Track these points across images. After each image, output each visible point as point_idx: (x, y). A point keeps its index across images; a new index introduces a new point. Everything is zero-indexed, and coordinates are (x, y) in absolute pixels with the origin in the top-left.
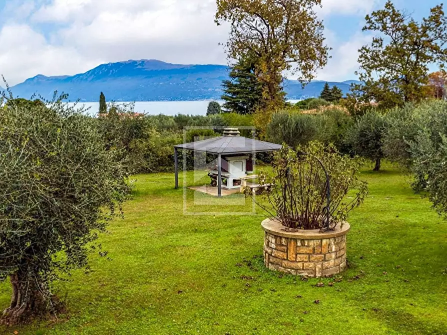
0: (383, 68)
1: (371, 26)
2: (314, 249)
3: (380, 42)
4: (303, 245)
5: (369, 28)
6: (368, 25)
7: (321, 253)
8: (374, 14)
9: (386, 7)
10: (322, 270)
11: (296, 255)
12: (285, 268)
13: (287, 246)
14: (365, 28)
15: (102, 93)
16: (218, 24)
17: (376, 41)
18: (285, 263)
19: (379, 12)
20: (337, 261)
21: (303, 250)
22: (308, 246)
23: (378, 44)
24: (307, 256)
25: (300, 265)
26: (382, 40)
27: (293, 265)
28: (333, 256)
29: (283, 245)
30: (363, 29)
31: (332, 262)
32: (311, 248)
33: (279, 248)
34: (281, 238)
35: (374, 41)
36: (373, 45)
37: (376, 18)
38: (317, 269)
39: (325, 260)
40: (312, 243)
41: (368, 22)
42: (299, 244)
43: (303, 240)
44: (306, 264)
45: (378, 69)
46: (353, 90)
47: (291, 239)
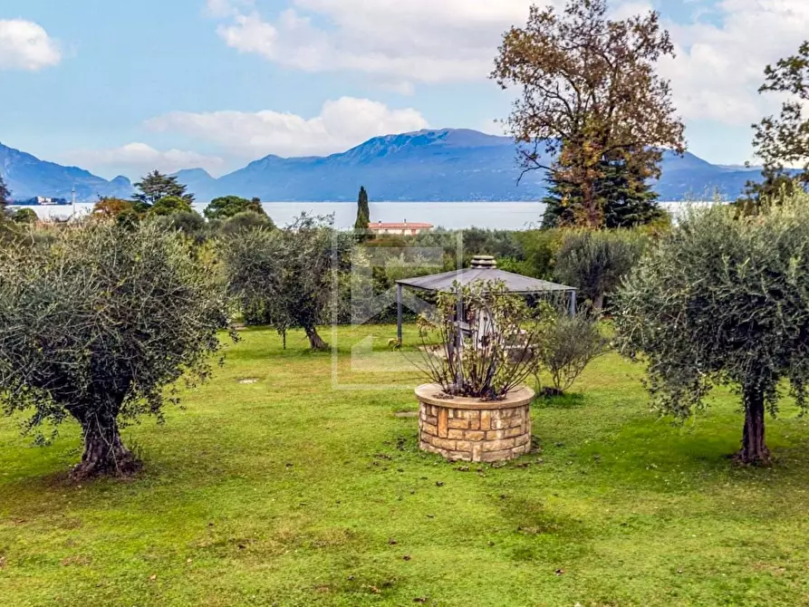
0: (797, 155)
1: (775, 84)
2: (470, 424)
3: (796, 109)
4: (456, 417)
5: (772, 88)
6: (769, 83)
7: (479, 429)
8: (782, 63)
9: (801, 52)
10: (481, 453)
11: (448, 430)
12: (436, 447)
13: (437, 417)
14: (764, 88)
15: (362, 189)
16: (504, 87)
17: (790, 109)
18: (435, 441)
19: (790, 59)
20: (505, 443)
21: (456, 424)
22: (462, 419)
23: (793, 114)
24: (461, 432)
25: (452, 444)
26: (799, 108)
27: (445, 443)
28: (499, 434)
29: (433, 416)
30: (760, 90)
31: (497, 444)
32: (466, 422)
33: (430, 420)
34: (431, 406)
35: (785, 109)
36: (782, 116)
37: (785, 70)
38: (475, 451)
39: (484, 439)
40: (467, 414)
41: (772, 78)
42: (451, 415)
43: (456, 410)
44: (460, 443)
45: (788, 157)
46: (748, 193)
47: (442, 408)
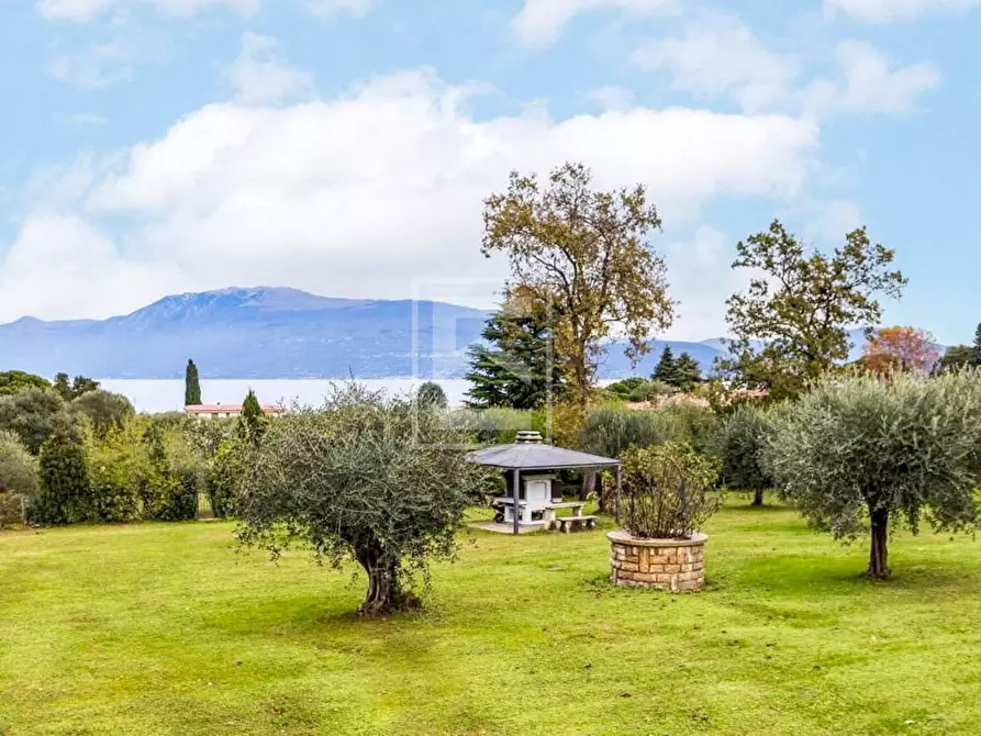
0: (769, 333)
1: (747, 260)
2: (669, 559)
3: (763, 286)
4: (657, 554)
5: (744, 264)
6: (742, 259)
7: (676, 563)
8: (751, 239)
9: (771, 229)
10: (678, 582)
11: (650, 565)
12: (637, 581)
13: (639, 557)
14: (736, 264)
15: (191, 362)
16: (488, 256)
17: (757, 285)
18: (637, 576)
19: (759, 236)
20: (695, 574)
21: (656, 559)
22: (662, 555)
23: (760, 291)
24: (660, 566)
25: (654, 577)
26: (765, 284)
27: (647, 577)
28: (690, 567)
29: (634, 556)
30: (733, 266)
31: (688, 575)
32: (666, 558)
33: (630, 559)
34: (631, 546)
35: (753, 285)
36: (751, 291)
37: (754, 246)
38: (673, 582)
39: (680, 571)
40: (666, 551)
41: (743, 254)
42: (652, 552)
43: (656, 548)
44: (660, 576)
45: (760, 333)
46: (717, 369)
47: (644, 547)
